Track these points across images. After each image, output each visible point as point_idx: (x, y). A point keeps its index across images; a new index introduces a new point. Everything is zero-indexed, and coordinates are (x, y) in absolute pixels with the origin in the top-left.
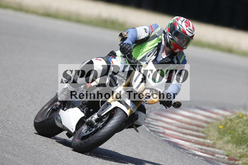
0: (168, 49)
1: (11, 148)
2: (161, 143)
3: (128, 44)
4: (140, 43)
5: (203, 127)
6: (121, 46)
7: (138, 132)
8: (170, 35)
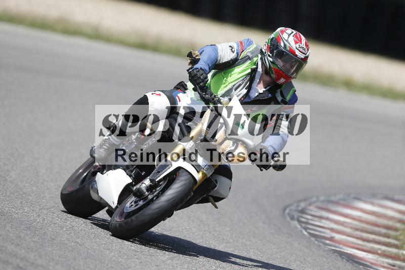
0: (267, 78)
1: (82, 263)
2: (328, 255)
3: (201, 68)
4: (223, 68)
5: (396, 230)
6: (190, 73)
7: (216, 207)
8: (269, 56)
